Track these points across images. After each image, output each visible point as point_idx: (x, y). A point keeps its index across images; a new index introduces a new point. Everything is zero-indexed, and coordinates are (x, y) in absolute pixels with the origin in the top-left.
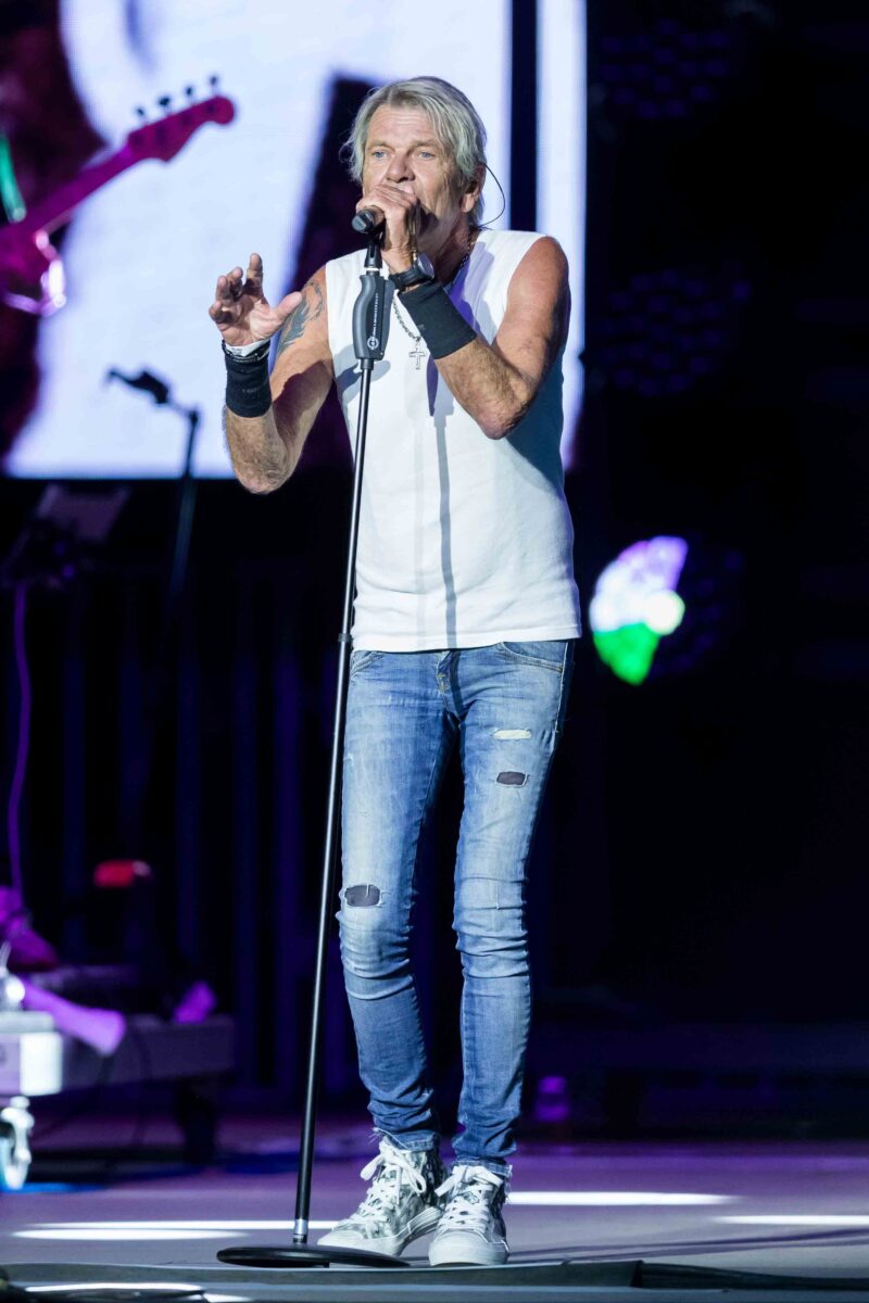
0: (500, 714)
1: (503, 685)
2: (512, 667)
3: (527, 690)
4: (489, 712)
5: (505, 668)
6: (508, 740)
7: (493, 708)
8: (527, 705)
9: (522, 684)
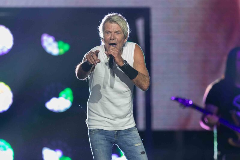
0: (133, 142)
1: (131, 136)
2: (131, 133)
3: (136, 136)
4: (131, 142)
5: (130, 133)
6: (138, 146)
7: (131, 141)
8: (137, 138)
9: (134, 135)
